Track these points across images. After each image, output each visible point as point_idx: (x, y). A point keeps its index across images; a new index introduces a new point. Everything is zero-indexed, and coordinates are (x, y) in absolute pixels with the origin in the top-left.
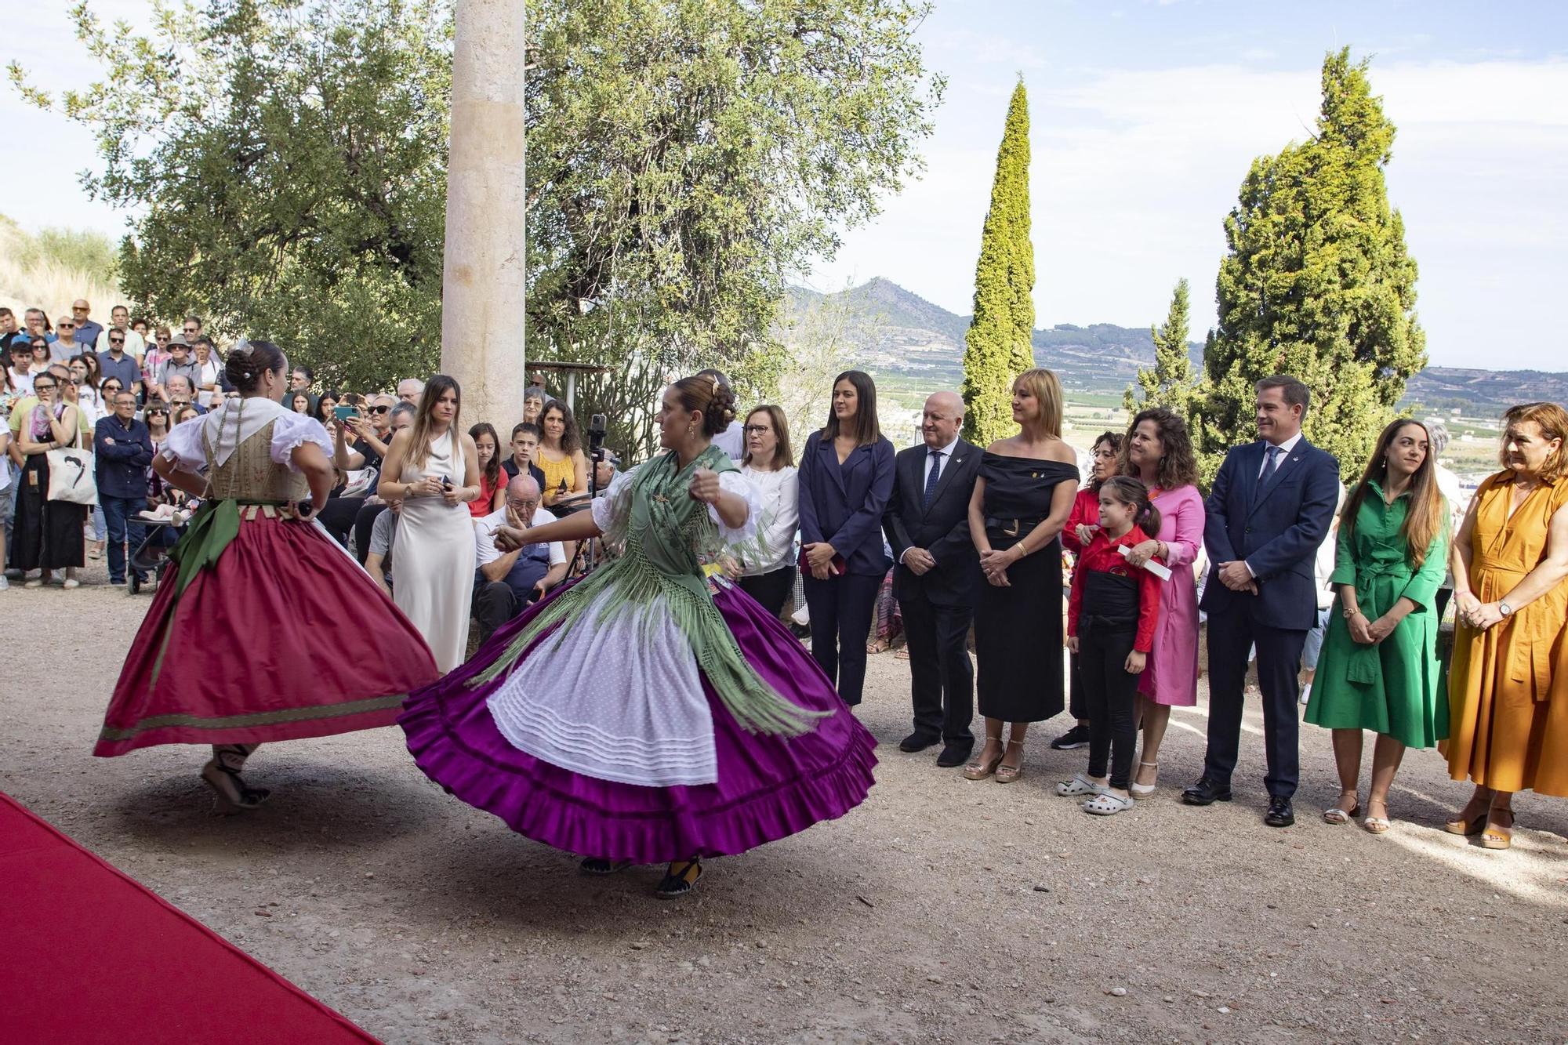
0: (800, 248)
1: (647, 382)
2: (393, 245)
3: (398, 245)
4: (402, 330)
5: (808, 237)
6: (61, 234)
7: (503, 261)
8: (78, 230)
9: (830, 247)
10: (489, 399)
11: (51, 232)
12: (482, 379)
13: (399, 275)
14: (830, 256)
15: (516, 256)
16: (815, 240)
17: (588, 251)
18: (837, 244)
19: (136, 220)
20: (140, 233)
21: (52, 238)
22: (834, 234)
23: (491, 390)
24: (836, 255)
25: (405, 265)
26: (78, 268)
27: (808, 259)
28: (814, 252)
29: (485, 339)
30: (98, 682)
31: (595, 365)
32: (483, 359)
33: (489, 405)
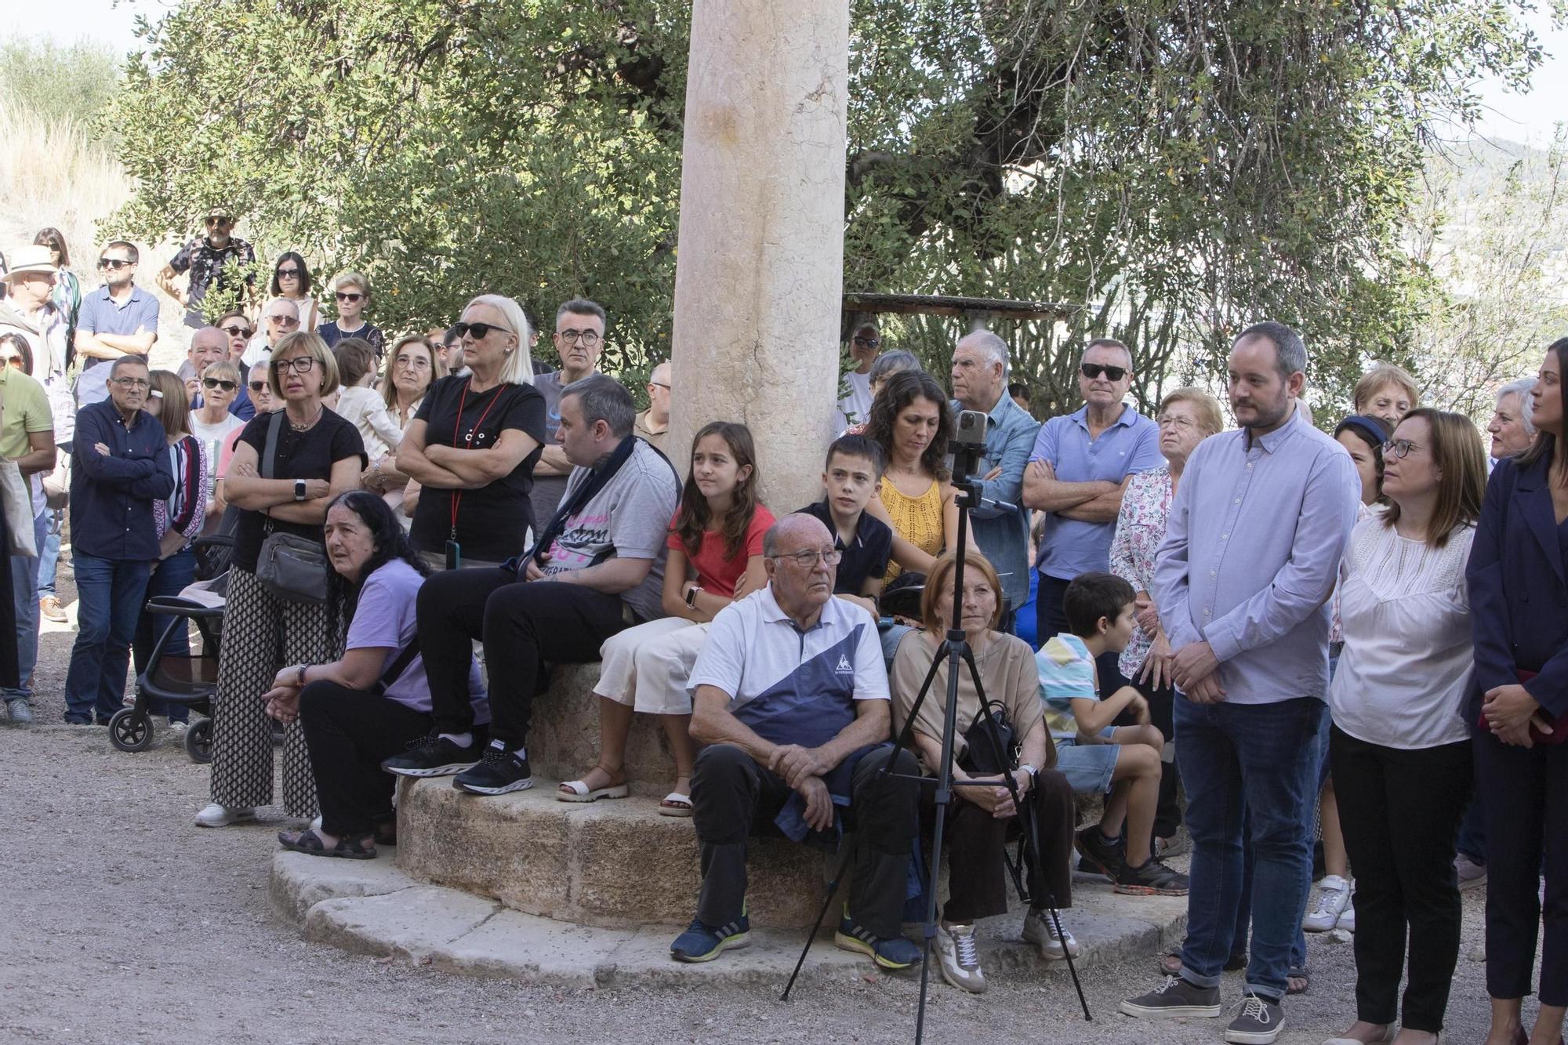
0: (1457, 62)
1: (1147, 339)
2: (626, 61)
3: (635, 59)
4: (635, 232)
5: (1474, 40)
6: (37, 50)
7: (801, 97)
8: (66, 42)
9: (1521, 62)
10: (767, 375)
11: (19, 47)
12: (754, 335)
13: (639, 118)
14: (1520, 80)
15: (828, 87)
16: (1490, 48)
17: (1016, 68)
18: (1535, 56)
19: (153, 22)
20: (157, 46)
21: (20, 60)
22: (1529, 35)
23: (771, 357)
24: (1535, 77)
25: (648, 100)
26: (58, 116)
27: (1476, 87)
28: (1488, 71)
29: (761, 253)
30: (21, 907)
31: (1038, 303)
32: (757, 293)
33: (768, 390)
